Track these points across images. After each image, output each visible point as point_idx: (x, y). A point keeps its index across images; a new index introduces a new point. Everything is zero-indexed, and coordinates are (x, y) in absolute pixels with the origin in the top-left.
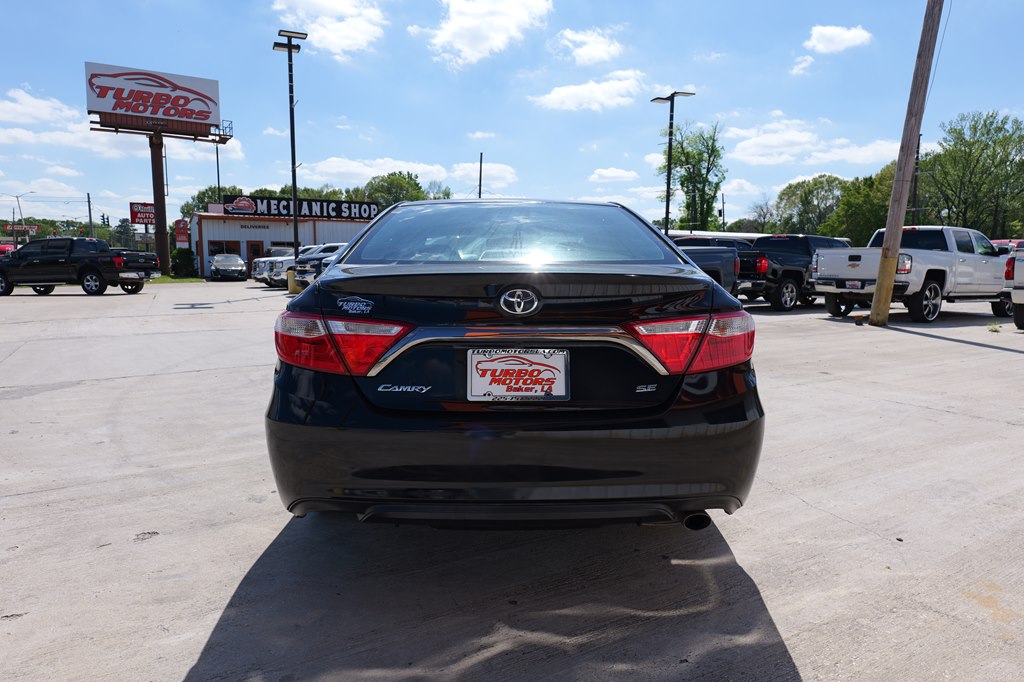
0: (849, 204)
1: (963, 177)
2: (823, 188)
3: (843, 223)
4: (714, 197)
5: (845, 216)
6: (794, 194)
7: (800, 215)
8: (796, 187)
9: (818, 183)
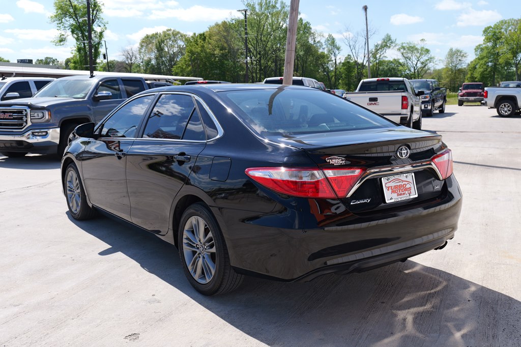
0: (192, 52)
1: (257, 37)
2: (170, 39)
3: (189, 66)
4: (99, 43)
5: (190, 60)
6: (150, 43)
7: (157, 58)
8: (151, 38)
9: (167, 35)
